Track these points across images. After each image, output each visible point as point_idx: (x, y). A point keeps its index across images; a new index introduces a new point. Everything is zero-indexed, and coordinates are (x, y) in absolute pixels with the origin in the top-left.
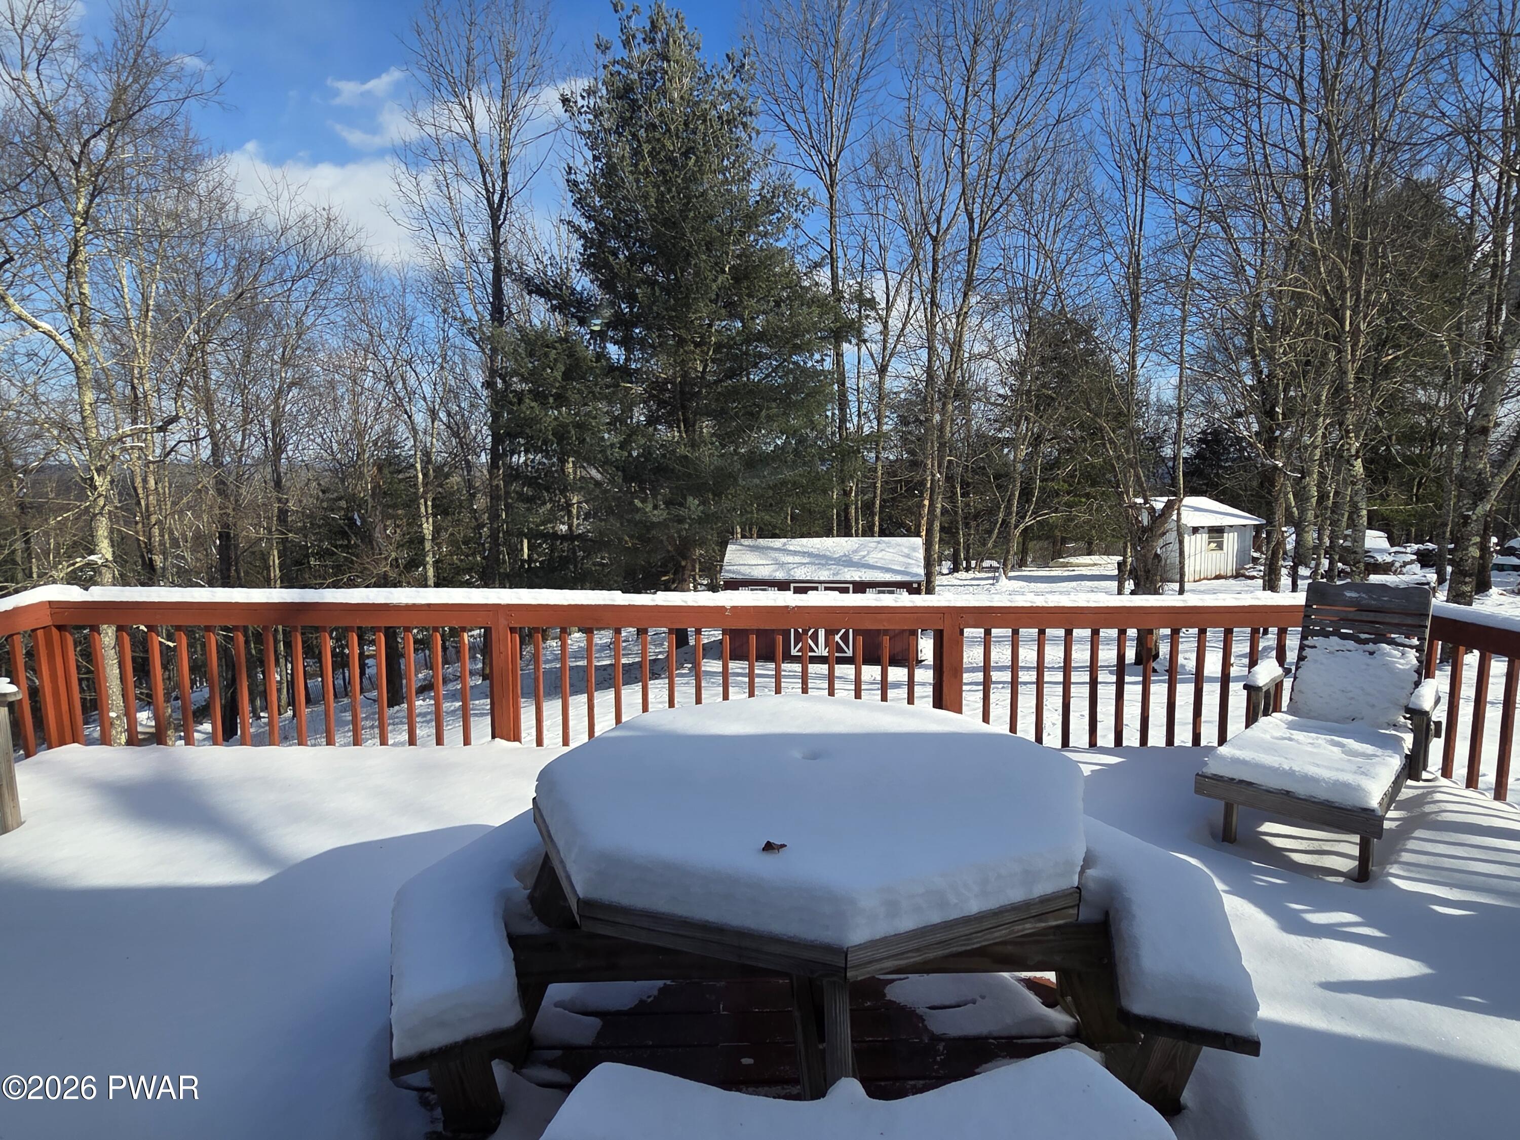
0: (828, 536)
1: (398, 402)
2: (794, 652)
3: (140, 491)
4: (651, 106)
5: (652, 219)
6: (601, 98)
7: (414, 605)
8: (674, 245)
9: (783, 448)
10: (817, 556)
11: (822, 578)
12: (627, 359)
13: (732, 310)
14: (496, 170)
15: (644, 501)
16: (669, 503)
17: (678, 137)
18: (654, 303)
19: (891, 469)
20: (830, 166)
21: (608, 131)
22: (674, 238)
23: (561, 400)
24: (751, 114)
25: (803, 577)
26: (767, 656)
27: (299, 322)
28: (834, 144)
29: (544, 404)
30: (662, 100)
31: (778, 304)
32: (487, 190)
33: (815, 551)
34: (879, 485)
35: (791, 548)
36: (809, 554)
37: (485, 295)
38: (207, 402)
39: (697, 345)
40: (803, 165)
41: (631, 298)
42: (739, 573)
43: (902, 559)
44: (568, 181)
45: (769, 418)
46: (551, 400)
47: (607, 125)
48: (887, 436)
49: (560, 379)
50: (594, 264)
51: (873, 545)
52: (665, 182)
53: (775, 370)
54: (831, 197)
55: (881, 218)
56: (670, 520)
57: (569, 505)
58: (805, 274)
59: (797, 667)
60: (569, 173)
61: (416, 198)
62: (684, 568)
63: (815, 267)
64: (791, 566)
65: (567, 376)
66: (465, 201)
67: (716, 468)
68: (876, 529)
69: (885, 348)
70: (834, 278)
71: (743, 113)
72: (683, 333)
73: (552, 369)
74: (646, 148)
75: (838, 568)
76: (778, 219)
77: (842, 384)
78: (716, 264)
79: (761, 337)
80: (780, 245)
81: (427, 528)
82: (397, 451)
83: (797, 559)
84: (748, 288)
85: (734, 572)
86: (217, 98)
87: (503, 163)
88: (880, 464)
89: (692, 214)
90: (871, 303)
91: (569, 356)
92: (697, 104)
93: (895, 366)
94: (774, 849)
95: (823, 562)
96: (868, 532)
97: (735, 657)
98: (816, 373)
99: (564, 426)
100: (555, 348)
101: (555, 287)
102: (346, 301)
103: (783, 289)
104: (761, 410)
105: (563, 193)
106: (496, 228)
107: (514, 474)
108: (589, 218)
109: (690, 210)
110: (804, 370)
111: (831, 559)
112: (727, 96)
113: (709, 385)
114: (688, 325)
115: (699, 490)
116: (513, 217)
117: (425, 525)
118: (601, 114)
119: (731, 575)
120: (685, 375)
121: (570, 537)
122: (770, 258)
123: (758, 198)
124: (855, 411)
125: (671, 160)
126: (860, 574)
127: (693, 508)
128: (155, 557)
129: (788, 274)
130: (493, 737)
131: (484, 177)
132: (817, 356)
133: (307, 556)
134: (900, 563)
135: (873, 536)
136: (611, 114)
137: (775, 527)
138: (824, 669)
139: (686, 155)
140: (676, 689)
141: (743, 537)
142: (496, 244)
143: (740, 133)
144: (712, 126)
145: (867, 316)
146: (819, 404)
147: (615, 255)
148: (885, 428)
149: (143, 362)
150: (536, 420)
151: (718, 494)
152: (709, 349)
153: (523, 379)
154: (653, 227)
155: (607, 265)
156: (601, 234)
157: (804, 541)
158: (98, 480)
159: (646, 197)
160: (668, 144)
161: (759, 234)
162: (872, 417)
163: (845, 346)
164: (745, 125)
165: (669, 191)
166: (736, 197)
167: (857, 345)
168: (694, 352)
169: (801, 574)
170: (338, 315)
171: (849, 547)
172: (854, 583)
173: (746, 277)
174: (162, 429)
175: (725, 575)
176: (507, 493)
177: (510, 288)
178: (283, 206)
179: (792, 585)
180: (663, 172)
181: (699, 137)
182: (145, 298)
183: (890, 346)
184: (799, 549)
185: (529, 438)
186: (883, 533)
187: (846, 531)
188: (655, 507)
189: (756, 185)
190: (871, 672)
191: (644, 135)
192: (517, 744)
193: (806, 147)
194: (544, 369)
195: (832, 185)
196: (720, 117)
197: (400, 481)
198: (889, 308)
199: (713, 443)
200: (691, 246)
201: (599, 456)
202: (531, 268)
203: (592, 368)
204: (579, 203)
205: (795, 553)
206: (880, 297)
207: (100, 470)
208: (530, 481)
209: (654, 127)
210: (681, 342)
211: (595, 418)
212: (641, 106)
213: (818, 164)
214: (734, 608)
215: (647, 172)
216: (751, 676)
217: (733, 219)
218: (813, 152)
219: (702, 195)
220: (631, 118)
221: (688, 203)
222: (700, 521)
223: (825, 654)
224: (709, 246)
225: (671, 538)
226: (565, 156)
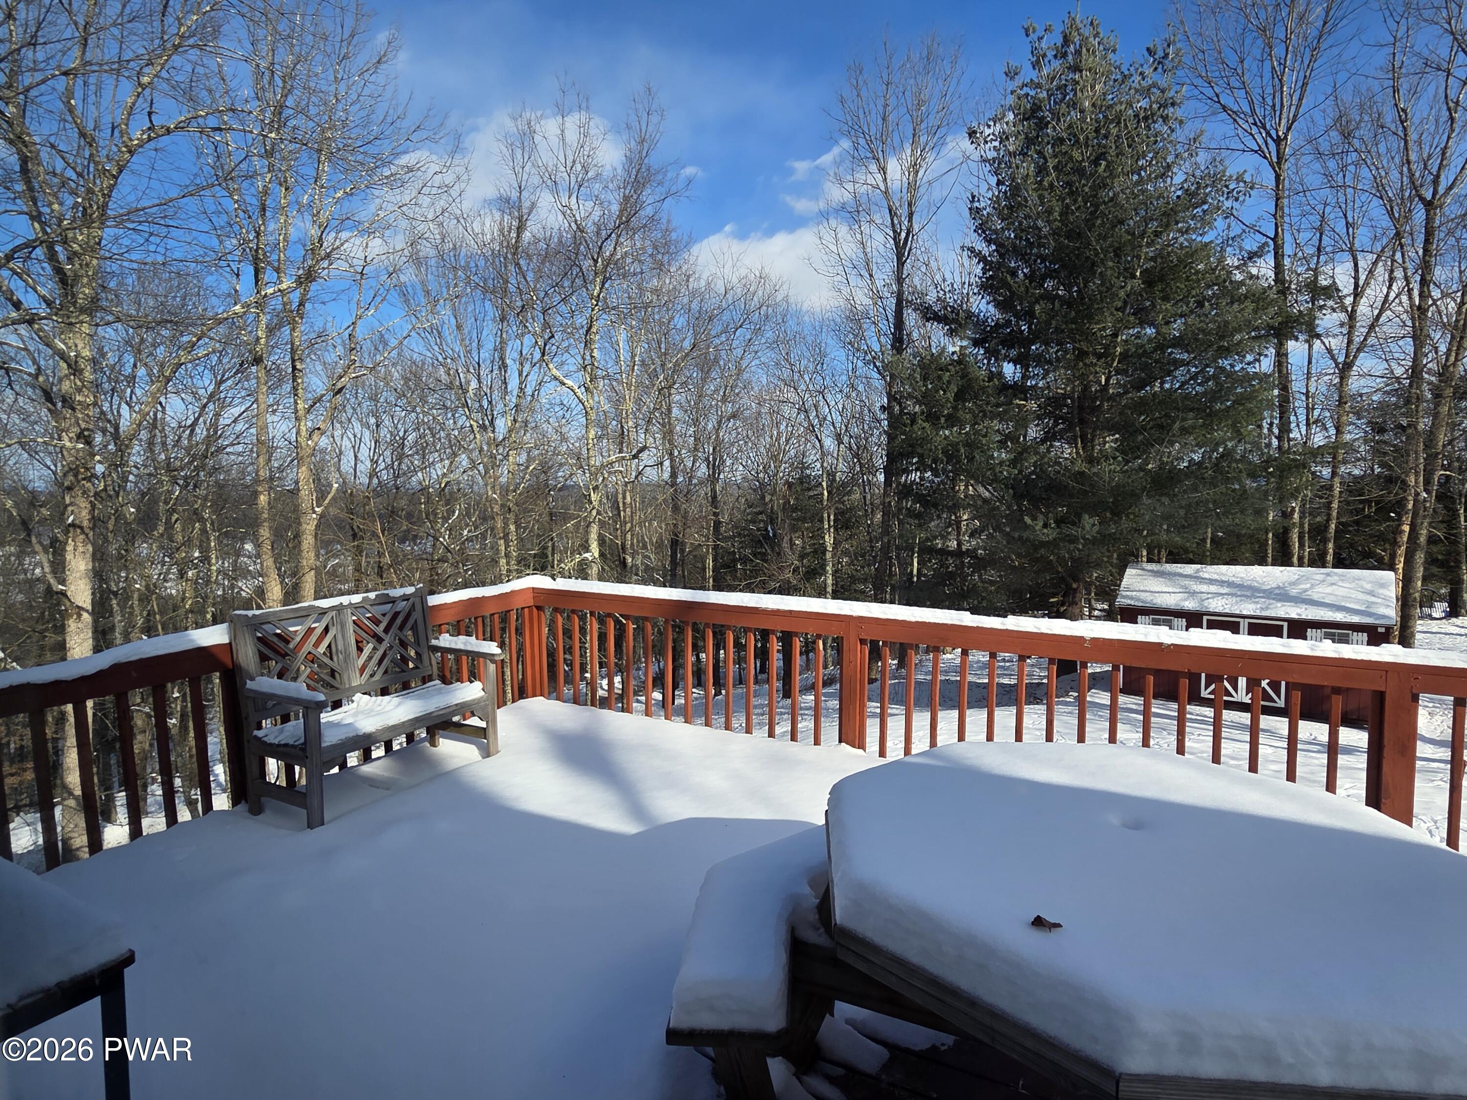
0: (1260, 564)
1: (811, 428)
2: (1205, 694)
3: (621, 505)
4: (1059, 120)
5: (1055, 233)
6: (1007, 123)
7: (778, 610)
8: (1077, 257)
9: (1200, 464)
10: (1240, 586)
11: (1245, 613)
12: (1025, 377)
13: (1143, 317)
14: (903, 212)
15: (1034, 518)
16: (1059, 522)
17: (1087, 146)
18: (1053, 317)
19: (1354, 486)
20: (1278, 141)
21: (1013, 154)
22: (1078, 248)
23: (952, 420)
24: (1173, 104)
25: (1219, 609)
26: (1168, 693)
27: (738, 363)
28: (1284, 115)
29: (936, 426)
30: (1072, 113)
31: (1200, 304)
32: (895, 231)
33: (1238, 581)
34: (1335, 505)
35: (1206, 576)
36: (1230, 584)
37: (887, 327)
38: (668, 433)
39: (1099, 356)
40: (1242, 147)
41: (1029, 315)
42: (1138, 600)
43: (1361, 596)
44: (970, 209)
45: (1184, 431)
46: (943, 420)
47: (1011, 148)
48: (1350, 447)
49: (952, 399)
50: (992, 286)
51: (1320, 577)
52: (1071, 193)
53: (1194, 377)
54: (1278, 177)
55: (1350, 191)
56: (1061, 539)
57: (958, 523)
58: (1237, 268)
59: (1209, 712)
60: (972, 202)
61: (834, 248)
62: (1075, 590)
63: (1250, 258)
64: (1205, 596)
65: (960, 396)
66: (875, 244)
67: (1118, 485)
68: (1330, 558)
69: (1350, 342)
70: (1278, 268)
71: (1161, 106)
72: (1084, 346)
73: (944, 391)
74: (1051, 164)
75: (1268, 601)
76: (1204, 211)
77: (1285, 388)
78: (1126, 269)
79: (1178, 342)
80: (1206, 239)
81: (829, 540)
82: (808, 472)
83: (1213, 588)
84: (1162, 291)
85: (1131, 598)
86: (688, 193)
87: (910, 205)
88: (1337, 480)
89: (1099, 222)
90: (1331, 291)
91: (962, 378)
92: (1110, 107)
93: (1365, 362)
94: (1044, 926)
95: (1248, 593)
96: (1317, 561)
97: (1127, 690)
98: (1248, 378)
99: (955, 445)
100: (948, 371)
101: (952, 312)
102: (774, 344)
103: (1208, 287)
104: (1174, 422)
105: (967, 222)
106: (901, 263)
107: (906, 491)
108: (989, 242)
109: (1097, 218)
110: (1230, 375)
111: (1258, 590)
112: (1146, 92)
113: (1111, 398)
114: (1089, 337)
115: (1094, 509)
116: (919, 252)
117: (827, 537)
118: (1007, 138)
119: (1129, 602)
120: (1086, 388)
121: (959, 553)
122: (1192, 256)
123: (1179, 193)
124: (1302, 418)
125: (1080, 172)
126: (1299, 611)
127: (1088, 527)
128: (627, 557)
129: (1214, 270)
130: (840, 741)
131: (892, 220)
132: (1249, 358)
133: (735, 561)
134: (1358, 601)
135: (1324, 566)
136: (1016, 138)
137: (1186, 551)
138: (1245, 718)
139: (1096, 162)
140: (1055, 717)
141: (1150, 560)
142: (900, 280)
143: (1160, 126)
144: (1126, 126)
145: (1321, 308)
146: (1250, 413)
147: (1014, 273)
148: (1348, 437)
149: (630, 405)
150: (925, 440)
151: (1117, 514)
152: (1113, 360)
153: (918, 402)
154: (1055, 241)
155: (1005, 284)
156: (1001, 255)
157: (1224, 568)
158: (594, 497)
159: (1049, 212)
160: (1076, 155)
161: (1180, 231)
162: (1329, 424)
163: (1291, 345)
164: (1165, 119)
165: (1075, 201)
166: (1151, 196)
167: (1307, 341)
168: (1096, 365)
169: (1218, 605)
170: (767, 356)
171: (1285, 579)
172: (1292, 622)
173: (1162, 279)
174: (635, 457)
175: (1120, 601)
176: (900, 510)
177: (911, 318)
178: (727, 271)
179: (1205, 618)
180: (1069, 184)
181: (1110, 142)
182: (633, 357)
183: (1357, 340)
184: (1216, 577)
185: (921, 457)
186: (1339, 563)
187: (1283, 559)
188: (1045, 526)
189: (1179, 179)
190: (1310, 730)
191: (1050, 151)
192: (861, 751)
193: (1246, 126)
194: (937, 391)
195: (1278, 164)
196: (1136, 116)
197: (810, 497)
198: (1357, 294)
199: (1114, 458)
200: (1097, 255)
201: (989, 473)
202: (931, 297)
203: (984, 388)
204: (982, 228)
205: (1211, 582)
206: (1345, 284)
207: (596, 488)
208: (920, 498)
209: (1062, 140)
210: (1082, 355)
211: (985, 436)
212: (1049, 122)
213: (1261, 142)
214: (1094, 640)
215: (1051, 185)
216: (1146, 713)
217: (1146, 220)
218: (1254, 130)
219: (1111, 200)
220: (1038, 136)
221: (1096, 211)
222: (1094, 541)
223: (1247, 700)
224: (1118, 253)
225: (1061, 560)
226: (970, 186)
